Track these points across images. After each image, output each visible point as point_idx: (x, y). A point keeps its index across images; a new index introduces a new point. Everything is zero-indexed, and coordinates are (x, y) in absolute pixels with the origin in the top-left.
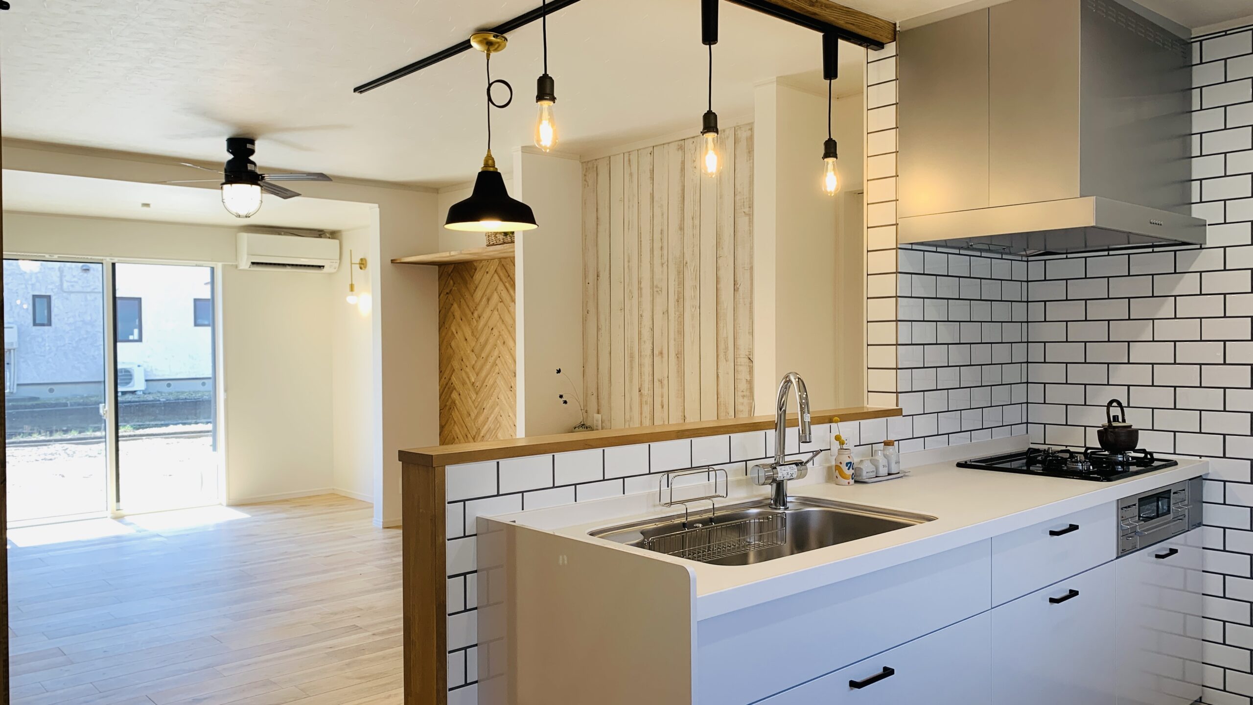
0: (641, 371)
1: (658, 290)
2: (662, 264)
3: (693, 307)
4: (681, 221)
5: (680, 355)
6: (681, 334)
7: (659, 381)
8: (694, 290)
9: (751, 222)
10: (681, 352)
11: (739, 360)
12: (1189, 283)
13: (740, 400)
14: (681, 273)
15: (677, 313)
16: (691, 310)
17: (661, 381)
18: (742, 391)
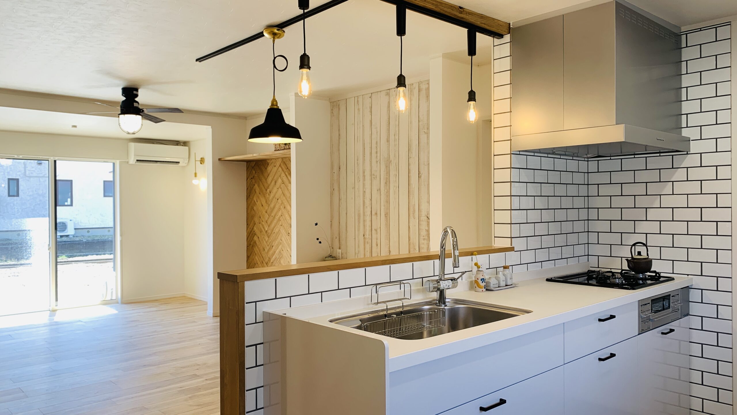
0: (364, 224)
1: (375, 177)
2: (377, 162)
3: (395, 187)
4: (388, 136)
5: (387, 215)
6: (388, 202)
7: (375, 230)
8: (395, 177)
9: (428, 137)
10: (388, 212)
11: (421, 218)
12: (680, 174)
13: (422, 241)
14: (388, 167)
15: (386, 190)
16: (394, 189)
17: (376, 230)
18: (423, 236)
